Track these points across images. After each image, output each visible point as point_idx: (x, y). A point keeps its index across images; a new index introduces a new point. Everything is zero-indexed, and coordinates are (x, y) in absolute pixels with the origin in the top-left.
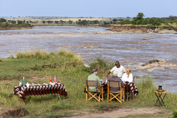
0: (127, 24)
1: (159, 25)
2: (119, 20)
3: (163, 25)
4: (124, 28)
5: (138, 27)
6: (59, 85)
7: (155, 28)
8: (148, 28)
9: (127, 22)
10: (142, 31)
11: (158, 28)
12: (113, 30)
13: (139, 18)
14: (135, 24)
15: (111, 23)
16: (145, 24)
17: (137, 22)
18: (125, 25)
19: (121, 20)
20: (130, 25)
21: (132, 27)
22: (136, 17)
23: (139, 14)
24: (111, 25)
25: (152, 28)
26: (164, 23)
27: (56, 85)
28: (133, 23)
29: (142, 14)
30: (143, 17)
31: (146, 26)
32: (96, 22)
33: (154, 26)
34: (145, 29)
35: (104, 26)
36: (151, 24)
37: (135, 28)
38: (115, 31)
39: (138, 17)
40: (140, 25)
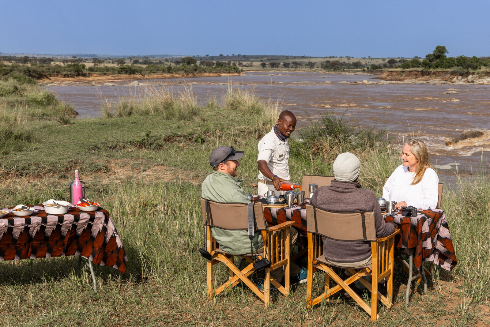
0: (413, 67)
1: (476, 68)
2: (400, 61)
3: (483, 69)
4: (409, 75)
5: (434, 73)
6: (84, 217)
7: (468, 74)
8: (453, 73)
9: (415, 62)
10: (443, 79)
11: (473, 74)
12: (388, 78)
13: (438, 57)
14: (430, 67)
15: (385, 66)
16: (449, 67)
17: (434, 63)
18: (411, 69)
19: (403, 61)
20: (420, 69)
21: (423, 73)
22: (432, 53)
23: (437, 48)
24: (383, 69)
25: (462, 75)
26: (485, 65)
27: (69, 218)
28: (425, 64)
29: (444, 48)
30: (446, 54)
31: (450, 70)
32: (357, 65)
33: (466, 71)
34: (448, 76)
35: (371, 72)
36: (460, 67)
37: (429, 74)
38: (391, 80)
39: (437, 54)
40: (439, 70)
